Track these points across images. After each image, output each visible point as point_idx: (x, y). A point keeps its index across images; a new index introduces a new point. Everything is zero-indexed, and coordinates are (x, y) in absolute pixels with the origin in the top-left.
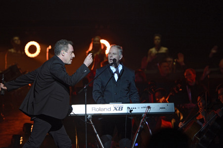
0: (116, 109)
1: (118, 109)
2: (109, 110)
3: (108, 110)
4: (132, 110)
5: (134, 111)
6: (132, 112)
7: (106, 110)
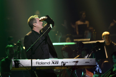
0: (53, 63)
1: (55, 63)
2: (49, 63)
3: (47, 63)
4: (65, 64)
5: (67, 64)
6: (65, 65)
7: (46, 63)
